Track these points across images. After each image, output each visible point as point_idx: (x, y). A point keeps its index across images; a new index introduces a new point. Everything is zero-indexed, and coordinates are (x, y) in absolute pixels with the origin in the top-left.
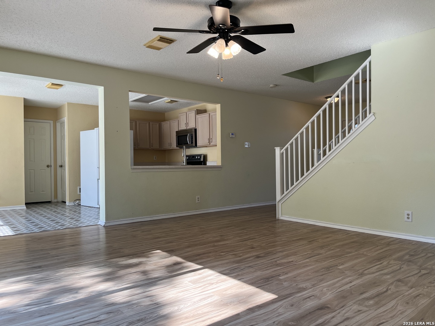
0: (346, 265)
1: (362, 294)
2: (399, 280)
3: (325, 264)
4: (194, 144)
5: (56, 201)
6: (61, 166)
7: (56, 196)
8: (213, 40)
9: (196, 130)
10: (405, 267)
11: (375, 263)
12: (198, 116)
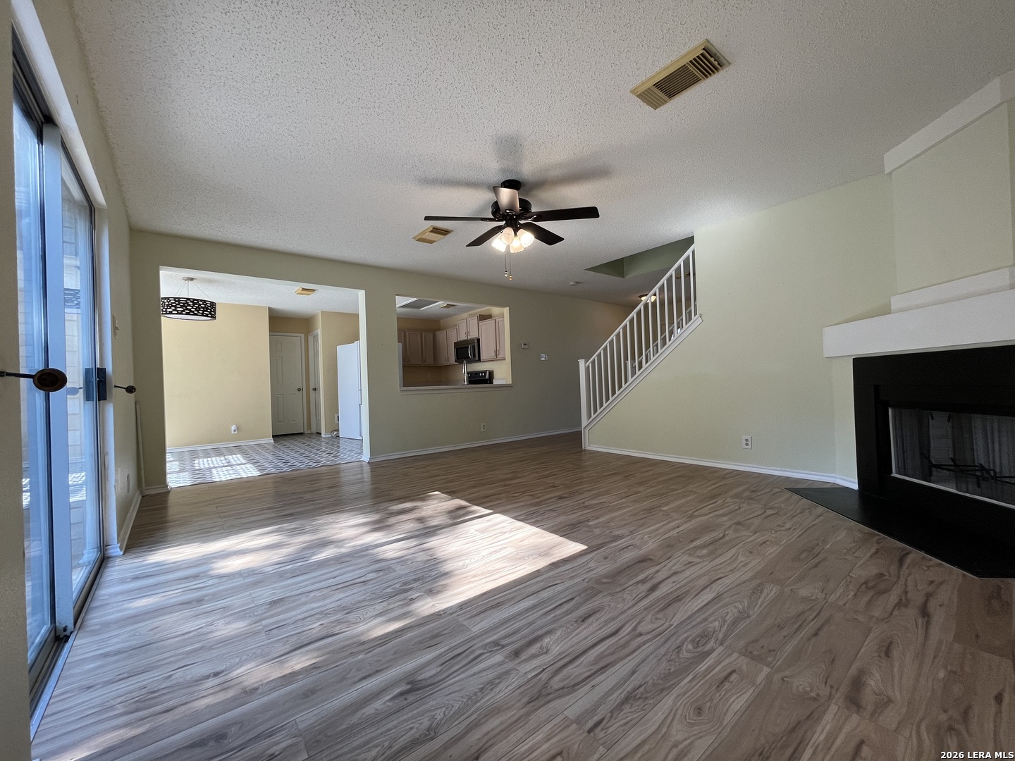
0: (672, 505)
1: (692, 541)
2: (738, 523)
3: (646, 504)
4: (477, 358)
5: (309, 432)
6: (315, 389)
7: (309, 427)
8: (499, 229)
9: (478, 340)
10: (745, 507)
11: (707, 501)
12: (481, 323)
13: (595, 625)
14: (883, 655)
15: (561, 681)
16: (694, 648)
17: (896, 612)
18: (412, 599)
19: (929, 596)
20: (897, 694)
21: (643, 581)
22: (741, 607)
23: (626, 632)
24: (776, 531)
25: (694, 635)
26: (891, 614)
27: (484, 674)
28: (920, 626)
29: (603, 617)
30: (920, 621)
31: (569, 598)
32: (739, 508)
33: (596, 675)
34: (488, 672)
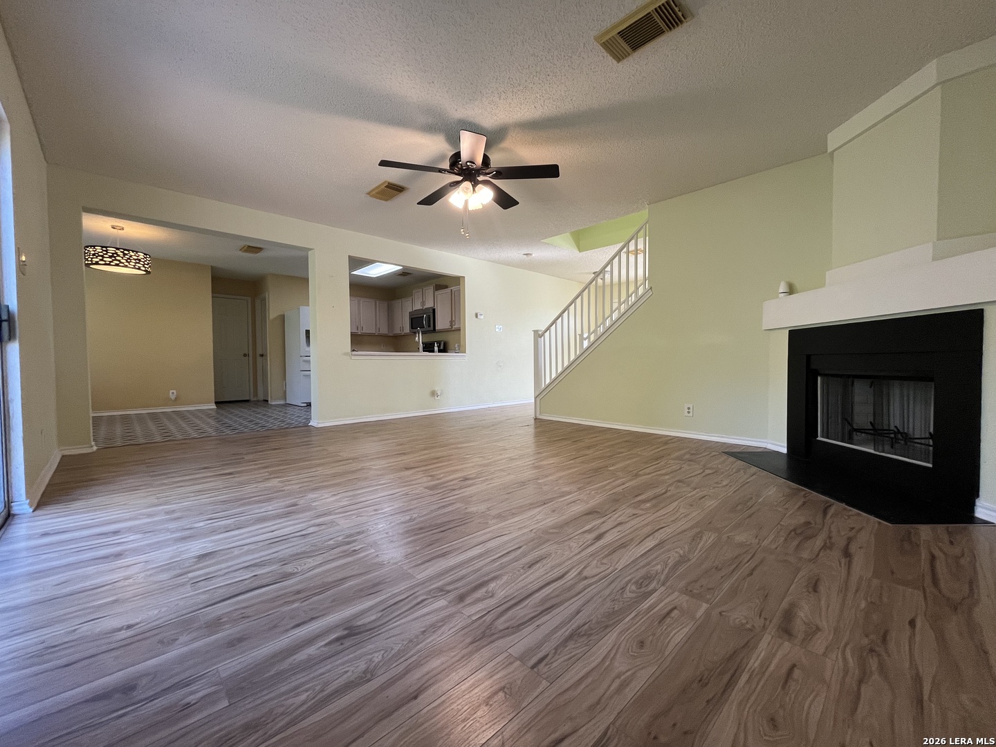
0: (617, 466)
1: (636, 496)
2: (679, 481)
3: (594, 465)
4: (432, 328)
5: (255, 399)
6: (262, 355)
7: (256, 394)
9: (434, 310)
10: (686, 467)
11: (651, 463)
12: (437, 293)
13: (542, 570)
14: (810, 589)
15: (506, 622)
16: (637, 589)
17: (821, 554)
18: (355, 551)
19: (850, 540)
20: (825, 623)
21: (589, 531)
22: (681, 552)
23: (572, 576)
24: (714, 488)
25: (637, 578)
26: (818, 555)
27: (427, 617)
28: (843, 565)
29: (549, 563)
30: (843, 561)
31: (517, 546)
32: (680, 469)
33: (541, 616)
34: (431, 616)
